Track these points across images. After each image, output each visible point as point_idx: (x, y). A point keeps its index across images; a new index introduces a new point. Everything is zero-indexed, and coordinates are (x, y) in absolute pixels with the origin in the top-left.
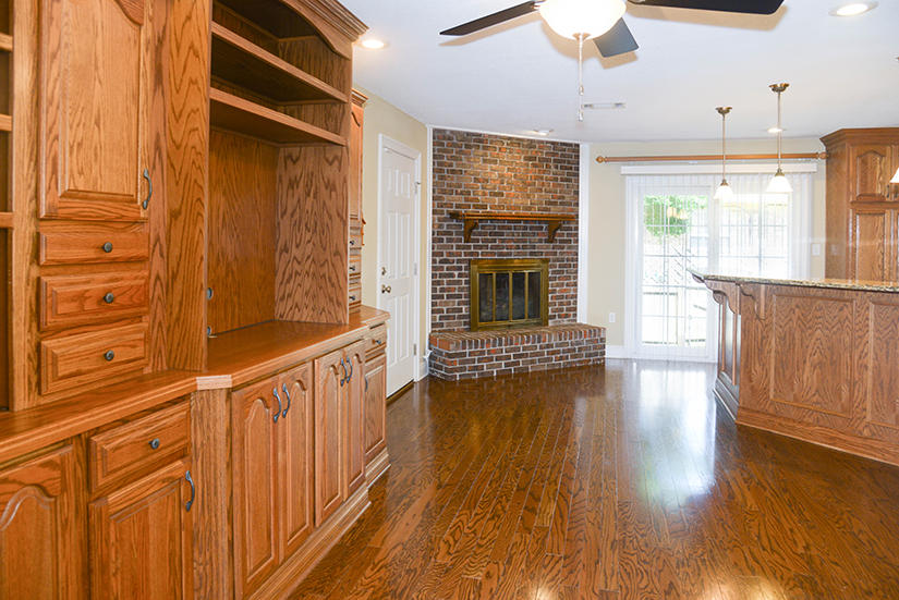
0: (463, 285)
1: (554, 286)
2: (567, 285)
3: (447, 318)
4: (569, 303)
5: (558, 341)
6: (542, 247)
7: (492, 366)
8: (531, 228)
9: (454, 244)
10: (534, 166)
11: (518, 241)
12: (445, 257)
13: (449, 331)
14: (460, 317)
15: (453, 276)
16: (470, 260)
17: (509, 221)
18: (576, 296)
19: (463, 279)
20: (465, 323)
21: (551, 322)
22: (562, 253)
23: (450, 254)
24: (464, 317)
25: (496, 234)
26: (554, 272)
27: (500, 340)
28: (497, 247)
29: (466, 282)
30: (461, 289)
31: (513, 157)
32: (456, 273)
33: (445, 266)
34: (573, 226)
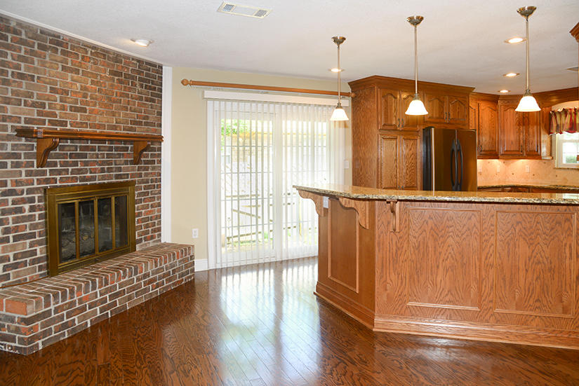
0: (37, 221)
1: (141, 209)
2: (152, 206)
3: (15, 266)
4: (154, 224)
5: (154, 269)
6: (127, 169)
7: (85, 317)
8: (117, 149)
9: (23, 170)
10: (120, 82)
11: (103, 163)
12: (9, 187)
13: (19, 283)
14: (33, 262)
15: (21, 210)
16: (45, 189)
17: (93, 141)
18: (160, 217)
19: (37, 213)
20: (40, 268)
21: (138, 247)
22: (146, 175)
23: (17, 183)
24: (39, 260)
25: (79, 156)
26: (139, 194)
27: (94, 282)
28: (79, 171)
29: (40, 217)
30: (34, 227)
31: (98, 69)
32: (27, 207)
33: (10, 198)
34: (156, 146)
